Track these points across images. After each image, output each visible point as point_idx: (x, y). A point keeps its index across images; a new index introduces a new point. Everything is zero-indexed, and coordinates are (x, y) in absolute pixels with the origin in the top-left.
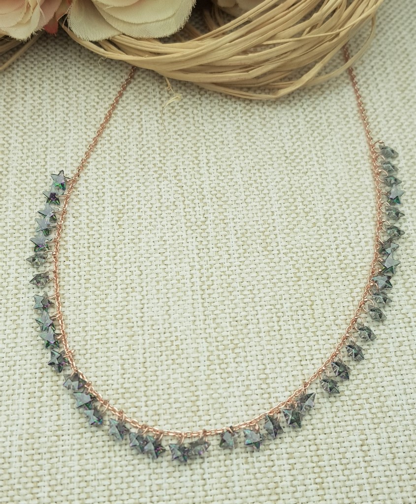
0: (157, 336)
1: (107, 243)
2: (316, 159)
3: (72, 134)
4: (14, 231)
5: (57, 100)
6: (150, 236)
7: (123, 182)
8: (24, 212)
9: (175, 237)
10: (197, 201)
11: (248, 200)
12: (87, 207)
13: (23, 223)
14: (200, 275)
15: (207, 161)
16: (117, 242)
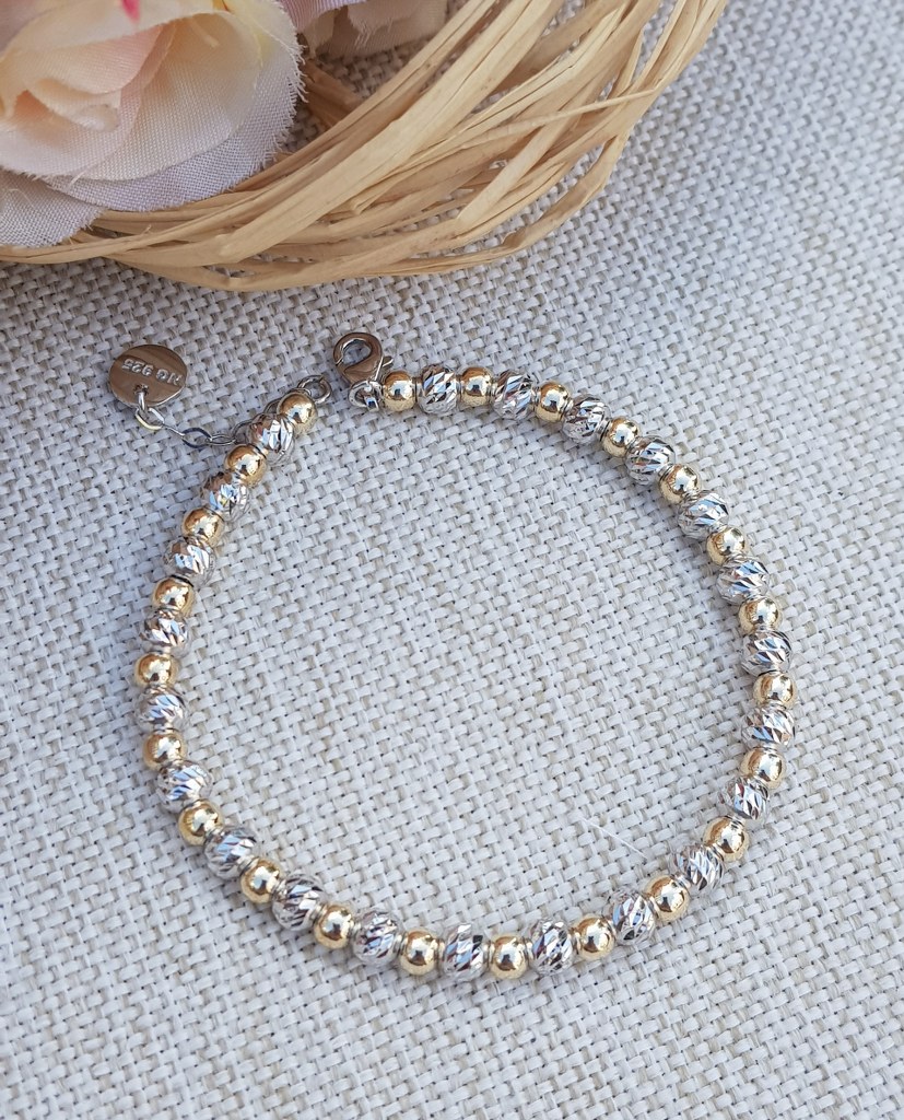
0: (536, 1062)
1: (321, 824)
2: (755, 432)
3: (118, 519)
4: (70, 859)
5: (43, 422)
6: (423, 771)
7: (302, 629)
8: (77, 791)
9: (486, 759)
10: (503, 637)
11: (630, 599)
12: (232, 731)
13: (85, 826)
14: (581, 853)
15: (488, 510)
16: (345, 815)
